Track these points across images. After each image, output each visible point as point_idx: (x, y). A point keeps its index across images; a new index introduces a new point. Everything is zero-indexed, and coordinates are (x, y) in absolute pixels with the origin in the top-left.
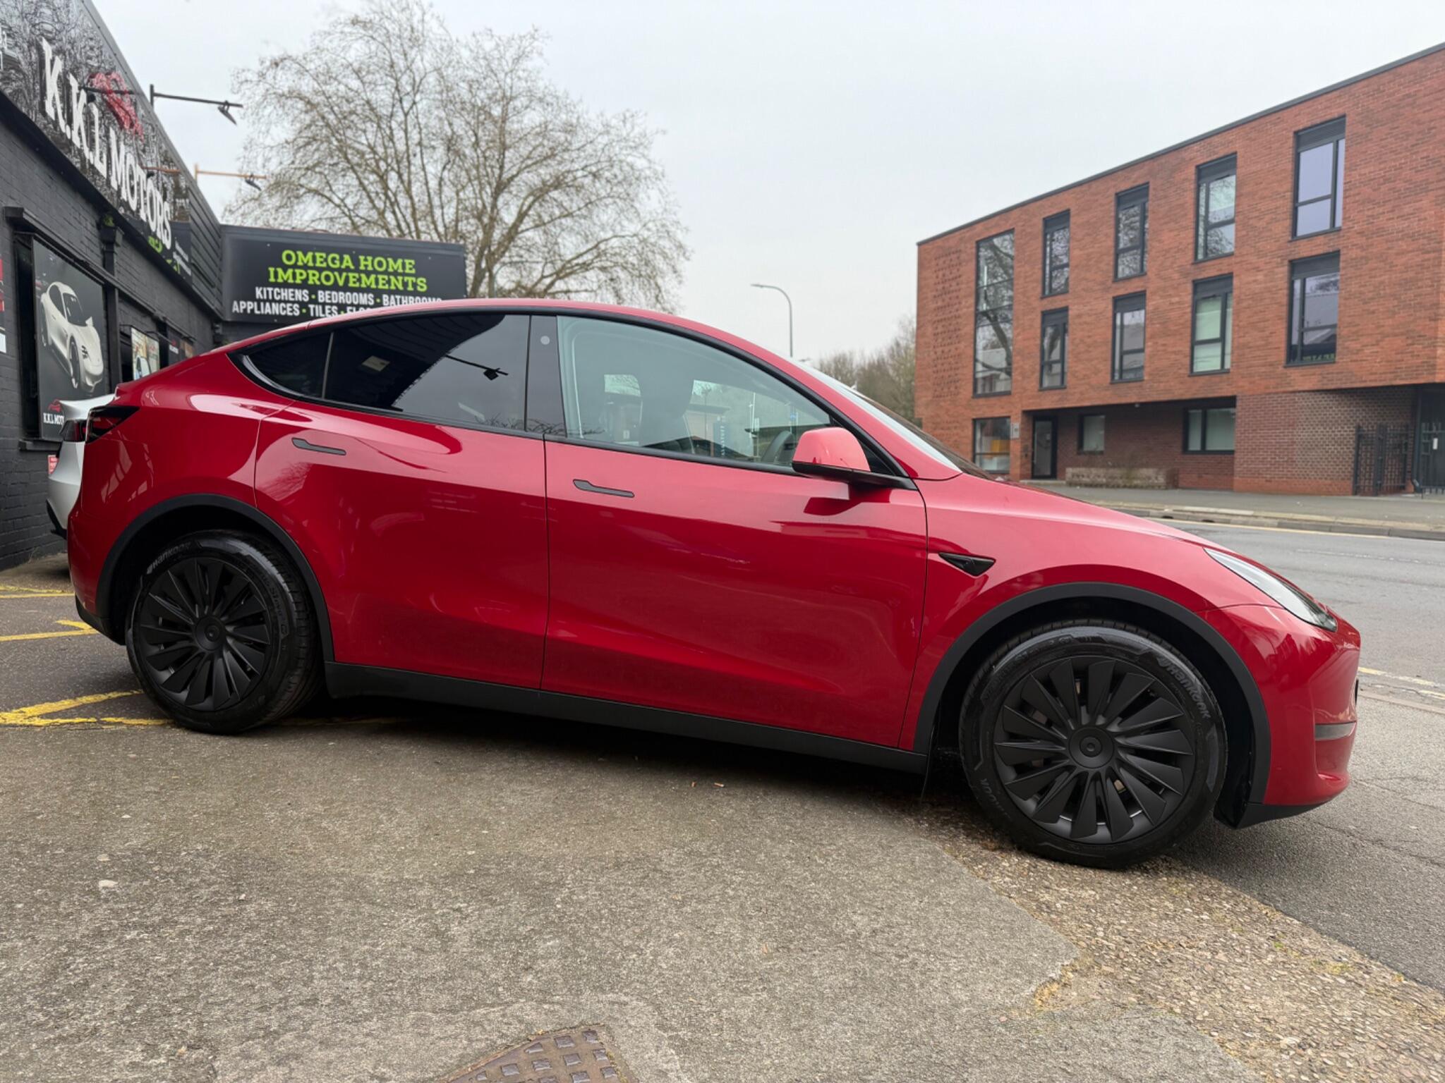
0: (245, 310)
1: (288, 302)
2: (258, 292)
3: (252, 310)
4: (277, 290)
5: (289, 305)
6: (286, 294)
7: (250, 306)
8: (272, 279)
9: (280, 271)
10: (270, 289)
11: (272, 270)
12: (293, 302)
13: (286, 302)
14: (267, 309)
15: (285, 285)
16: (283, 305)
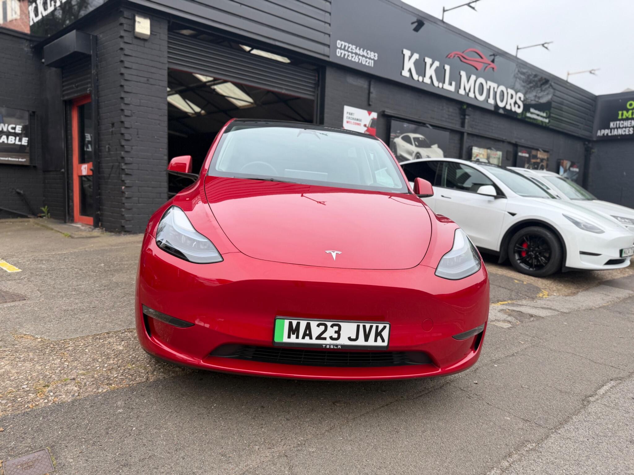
0: (604, 134)
1: (628, 127)
2: (612, 125)
3: (607, 134)
4: (622, 122)
5: (627, 129)
6: (627, 123)
7: (606, 132)
8: (620, 117)
9: (625, 112)
10: (618, 122)
11: (620, 113)
12: (630, 127)
13: (626, 127)
14: (615, 132)
15: (627, 119)
16: (624, 129)
